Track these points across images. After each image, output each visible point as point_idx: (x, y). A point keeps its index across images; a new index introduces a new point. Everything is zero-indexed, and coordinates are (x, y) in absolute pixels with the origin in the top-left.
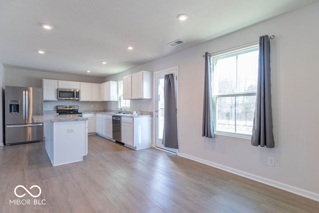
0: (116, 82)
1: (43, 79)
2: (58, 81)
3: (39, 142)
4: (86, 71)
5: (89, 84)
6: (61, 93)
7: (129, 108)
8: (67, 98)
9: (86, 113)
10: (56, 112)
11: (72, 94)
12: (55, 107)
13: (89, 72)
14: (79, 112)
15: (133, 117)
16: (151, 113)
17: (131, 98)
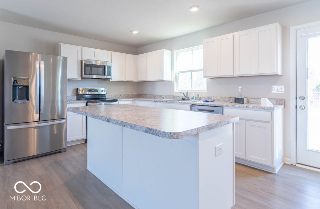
0: (170, 51)
1: (60, 43)
2: (82, 48)
3: (60, 152)
4: (132, 31)
5: (124, 54)
6: (86, 67)
7: (206, 91)
8: (94, 76)
9: (123, 100)
10: (75, 98)
11: (101, 70)
12: (74, 90)
13: (135, 32)
14: (107, 97)
15: (271, 110)
16: (281, 101)
17: (232, 74)
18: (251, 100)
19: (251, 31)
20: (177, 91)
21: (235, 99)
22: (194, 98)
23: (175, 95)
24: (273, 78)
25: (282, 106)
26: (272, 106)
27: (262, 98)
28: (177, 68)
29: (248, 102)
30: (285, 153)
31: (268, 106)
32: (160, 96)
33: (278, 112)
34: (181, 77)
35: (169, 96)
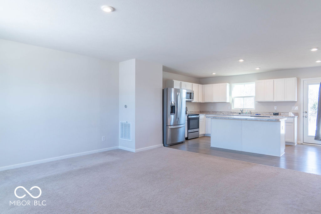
0: (229, 84)
1: (173, 80)
2: (181, 82)
5: (197, 85)
15: (294, 117)
16: (296, 114)
17: (273, 100)
18: (282, 113)
19: (283, 79)
20: (233, 109)
21: (274, 113)
22: (247, 113)
23: (232, 111)
24: (293, 103)
25: (297, 116)
26: (294, 116)
27: (289, 113)
28: (234, 95)
29: (280, 115)
30: (298, 139)
31: (292, 116)
32: (221, 112)
33: (296, 119)
34: (236, 100)
35: (228, 112)
